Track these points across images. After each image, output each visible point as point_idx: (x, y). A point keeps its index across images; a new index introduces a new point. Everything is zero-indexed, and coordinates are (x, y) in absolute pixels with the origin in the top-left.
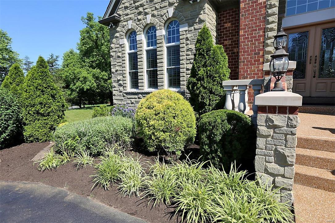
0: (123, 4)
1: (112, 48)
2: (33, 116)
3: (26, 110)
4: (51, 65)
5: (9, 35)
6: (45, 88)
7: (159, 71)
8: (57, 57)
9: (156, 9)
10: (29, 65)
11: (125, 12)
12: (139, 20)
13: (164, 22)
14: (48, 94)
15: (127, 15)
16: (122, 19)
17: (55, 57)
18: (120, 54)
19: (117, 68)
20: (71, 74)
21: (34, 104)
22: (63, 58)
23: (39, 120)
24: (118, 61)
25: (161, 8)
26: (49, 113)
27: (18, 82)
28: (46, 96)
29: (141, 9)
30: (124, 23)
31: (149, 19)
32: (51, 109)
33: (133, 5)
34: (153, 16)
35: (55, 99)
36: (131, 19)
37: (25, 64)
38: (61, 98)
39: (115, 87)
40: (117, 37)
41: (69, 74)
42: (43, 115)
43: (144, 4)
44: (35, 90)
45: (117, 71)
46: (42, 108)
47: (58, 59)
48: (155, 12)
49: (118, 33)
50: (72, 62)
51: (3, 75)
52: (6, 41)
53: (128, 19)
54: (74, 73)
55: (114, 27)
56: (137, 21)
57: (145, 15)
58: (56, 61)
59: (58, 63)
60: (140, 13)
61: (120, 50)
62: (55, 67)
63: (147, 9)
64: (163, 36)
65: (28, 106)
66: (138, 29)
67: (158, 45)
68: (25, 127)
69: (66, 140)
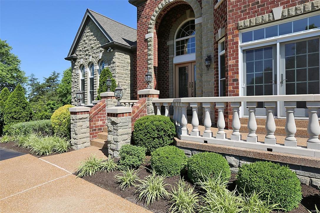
0: (79, 48)
1: (72, 76)
2: (10, 119)
3: (6, 116)
4: (53, 81)
5: (19, 58)
6: (19, 103)
7: (95, 92)
8: (58, 74)
9: (94, 53)
10: (34, 81)
11: (80, 53)
12: (86, 59)
13: (97, 61)
14: (20, 106)
15: (81, 55)
16: (78, 57)
17: (56, 74)
18: (76, 80)
19: (75, 89)
20: (64, 89)
21: (11, 112)
22: (63, 75)
23: (13, 122)
24: (75, 84)
25: (97, 53)
26: (20, 117)
27: (5, 99)
28: (18, 107)
29: (87, 52)
30: (79, 60)
31: (91, 59)
32: (21, 115)
33: (84, 49)
34: (93, 57)
35: (25, 110)
36: (82, 58)
37: (31, 80)
38: (29, 109)
39: (73, 102)
40: (75, 69)
41: (62, 90)
42: (15, 119)
43: (89, 49)
44: (13, 104)
45: (74, 91)
46: (16, 115)
47: (59, 76)
48: (94, 55)
49: (75, 66)
50: (69, 79)
51: (11, 90)
52: (16, 63)
53: (81, 58)
54: (67, 89)
55: (74, 62)
56: (85, 59)
57: (89, 56)
58: (57, 78)
59: (58, 79)
60: (87, 55)
61: (77, 77)
62: (56, 82)
63: (90, 52)
64: (97, 70)
65: (7, 113)
66: (86, 65)
67: (94, 76)
68: (4, 126)
69: (16, 130)
